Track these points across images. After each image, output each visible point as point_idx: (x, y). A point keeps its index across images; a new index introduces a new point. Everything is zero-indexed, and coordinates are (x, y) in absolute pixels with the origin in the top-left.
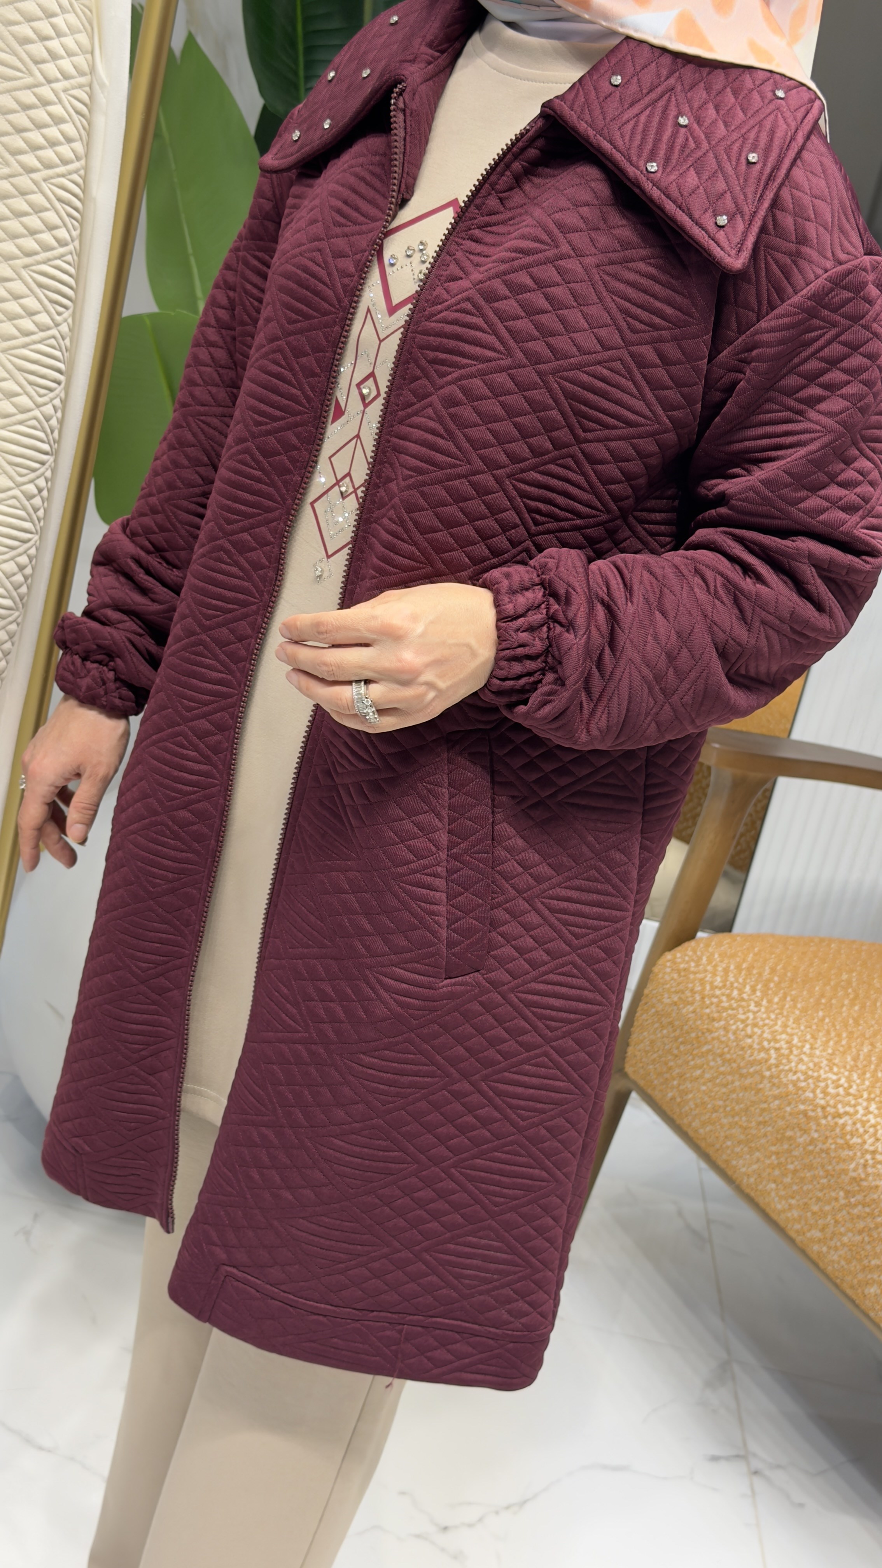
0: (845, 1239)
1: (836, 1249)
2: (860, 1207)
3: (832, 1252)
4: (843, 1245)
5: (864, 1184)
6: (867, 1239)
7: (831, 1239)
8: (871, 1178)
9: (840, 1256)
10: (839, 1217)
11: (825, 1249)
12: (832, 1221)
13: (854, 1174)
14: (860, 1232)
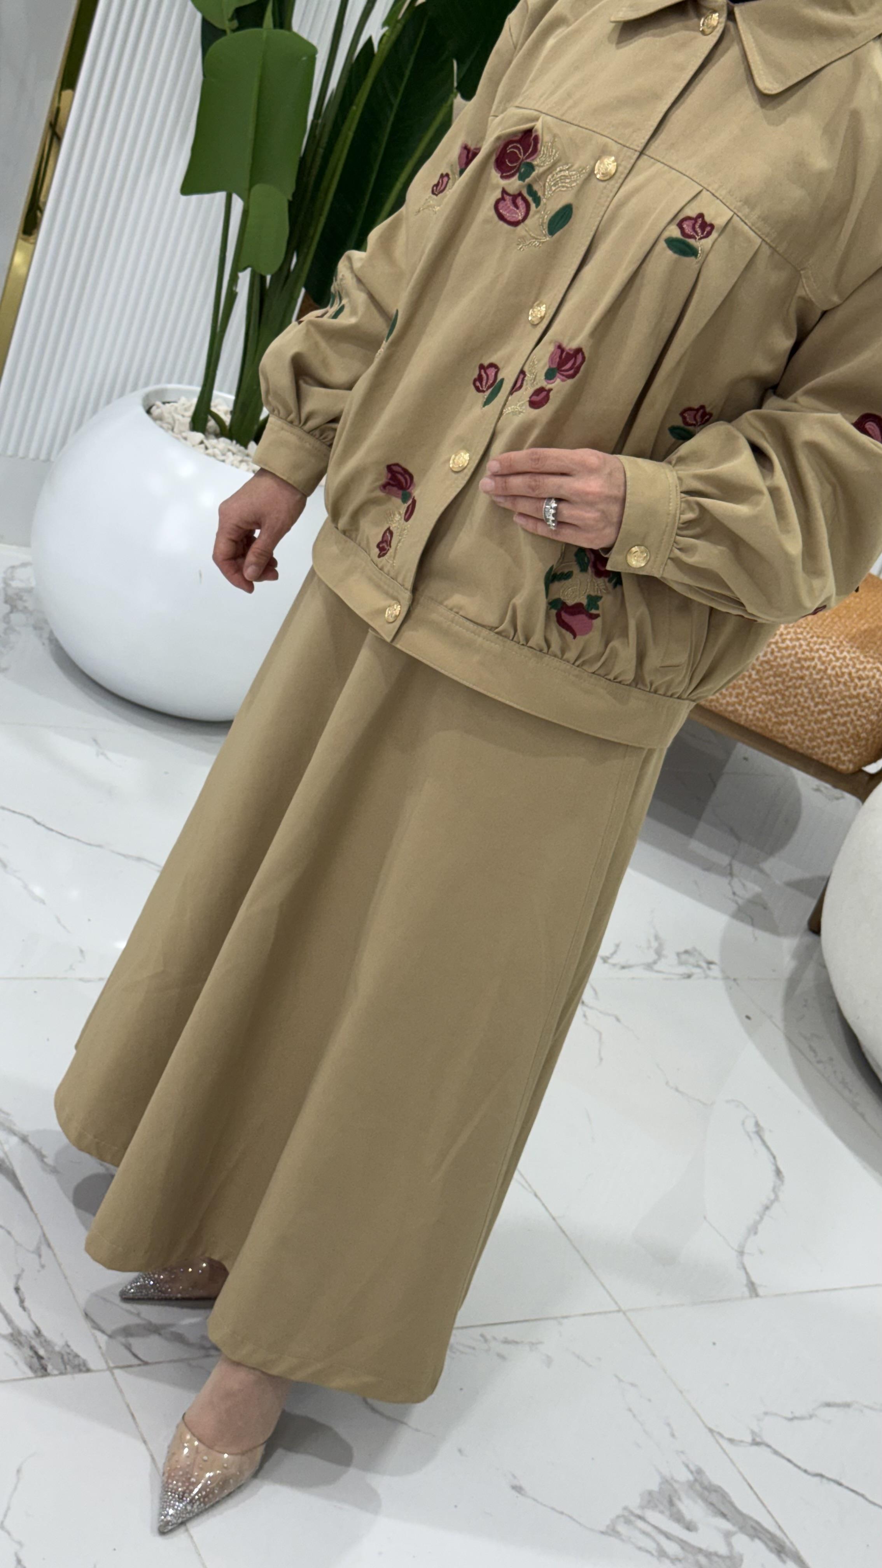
0: (760, 700)
1: (751, 707)
2: (772, 679)
3: (747, 710)
4: (758, 703)
5: (774, 664)
6: (779, 697)
7: (747, 700)
8: (779, 660)
9: (755, 711)
10: (754, 686)
11: (740, 708)
12: (747, 691)
13: (765, 659)
14: (773, 694)
